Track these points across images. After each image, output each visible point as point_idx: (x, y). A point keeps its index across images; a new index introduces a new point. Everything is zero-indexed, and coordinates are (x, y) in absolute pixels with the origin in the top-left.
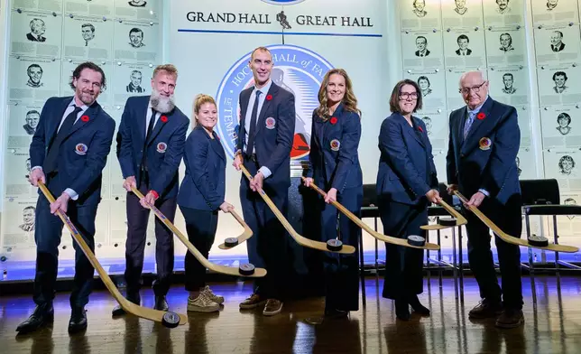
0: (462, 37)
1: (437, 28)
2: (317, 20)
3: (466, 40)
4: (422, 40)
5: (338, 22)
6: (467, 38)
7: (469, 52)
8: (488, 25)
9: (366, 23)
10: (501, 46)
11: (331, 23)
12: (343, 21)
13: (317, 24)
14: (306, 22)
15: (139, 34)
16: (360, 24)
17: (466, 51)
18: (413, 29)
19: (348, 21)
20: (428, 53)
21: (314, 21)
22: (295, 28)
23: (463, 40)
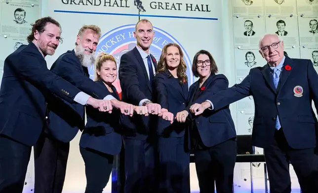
0: (280, 22)
1: (261, 15)
2: (166, 6)
3: (283, 24)
4: (249, 23)
5: (183, 7)
6: (284, 22)
7: (286, 33)
8: (300, 13)
9: (205, 8)
10: (310, 29)
11: (177, 8)
12: (187, 7)
13: (166, 9)
14: (157, 7)
15: (22, 13)
16: (201, 9)
17: (283, 33)
18: (242, 14)
19: (191, 7)
20: (254, 33)
21: (164, 6)
22: (149, 11)
23: (281, 24)
